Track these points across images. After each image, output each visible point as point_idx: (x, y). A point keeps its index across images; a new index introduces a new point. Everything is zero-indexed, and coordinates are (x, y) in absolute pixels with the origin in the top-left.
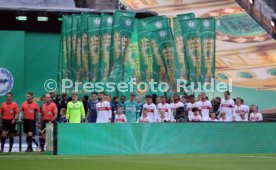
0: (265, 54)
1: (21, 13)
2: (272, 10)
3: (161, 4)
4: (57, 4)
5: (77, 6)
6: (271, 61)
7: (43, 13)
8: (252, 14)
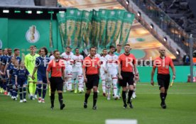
0: (135, 31)
1: (6, 9)
2: (138, 8)
3: (80, 4)
4: (25, 4)
5: (36, 5)
6: (138, 34)
7: (18, 9)
8: (127, 9)
